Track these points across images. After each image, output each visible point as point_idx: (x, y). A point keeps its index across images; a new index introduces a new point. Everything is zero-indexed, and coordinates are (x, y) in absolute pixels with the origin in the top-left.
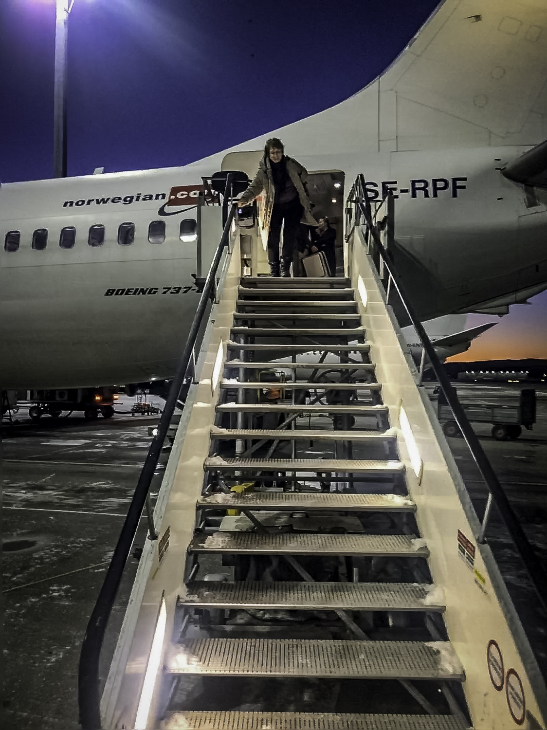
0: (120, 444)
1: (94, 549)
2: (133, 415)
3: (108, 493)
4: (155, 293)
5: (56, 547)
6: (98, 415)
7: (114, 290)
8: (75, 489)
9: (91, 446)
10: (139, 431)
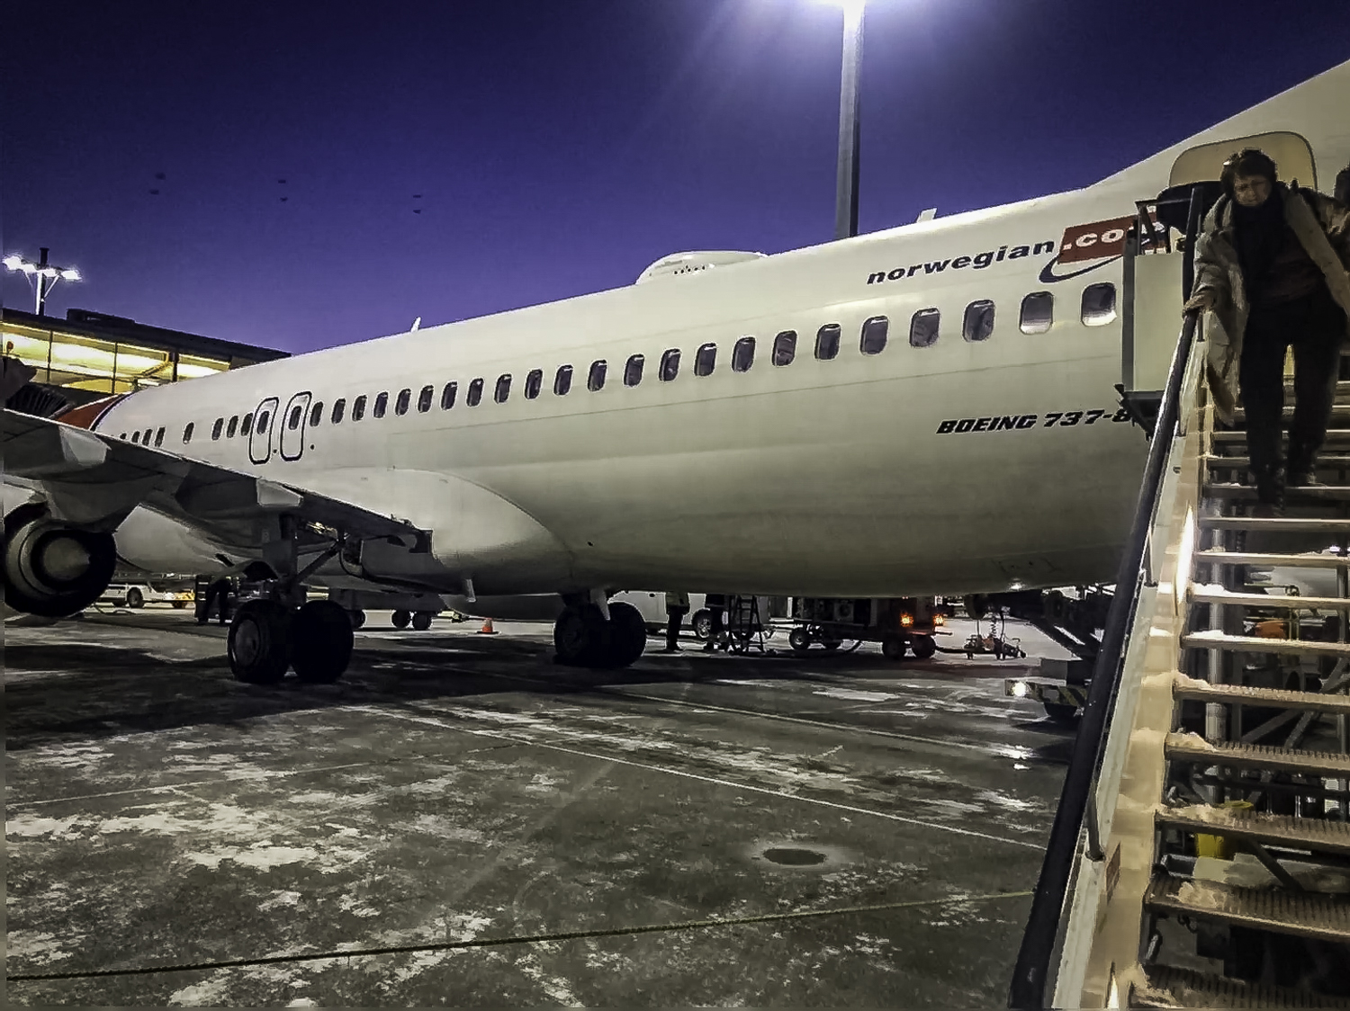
0: (952, 707)
1: (924, 884)
2: (970, 656)
3: (941, 790)
4: (1030, 424)
5: (860, 870)
6: (905, 652)
7: (953, 423)
8: (880, 776)
9: (900, 705)
10: (986, 688)
